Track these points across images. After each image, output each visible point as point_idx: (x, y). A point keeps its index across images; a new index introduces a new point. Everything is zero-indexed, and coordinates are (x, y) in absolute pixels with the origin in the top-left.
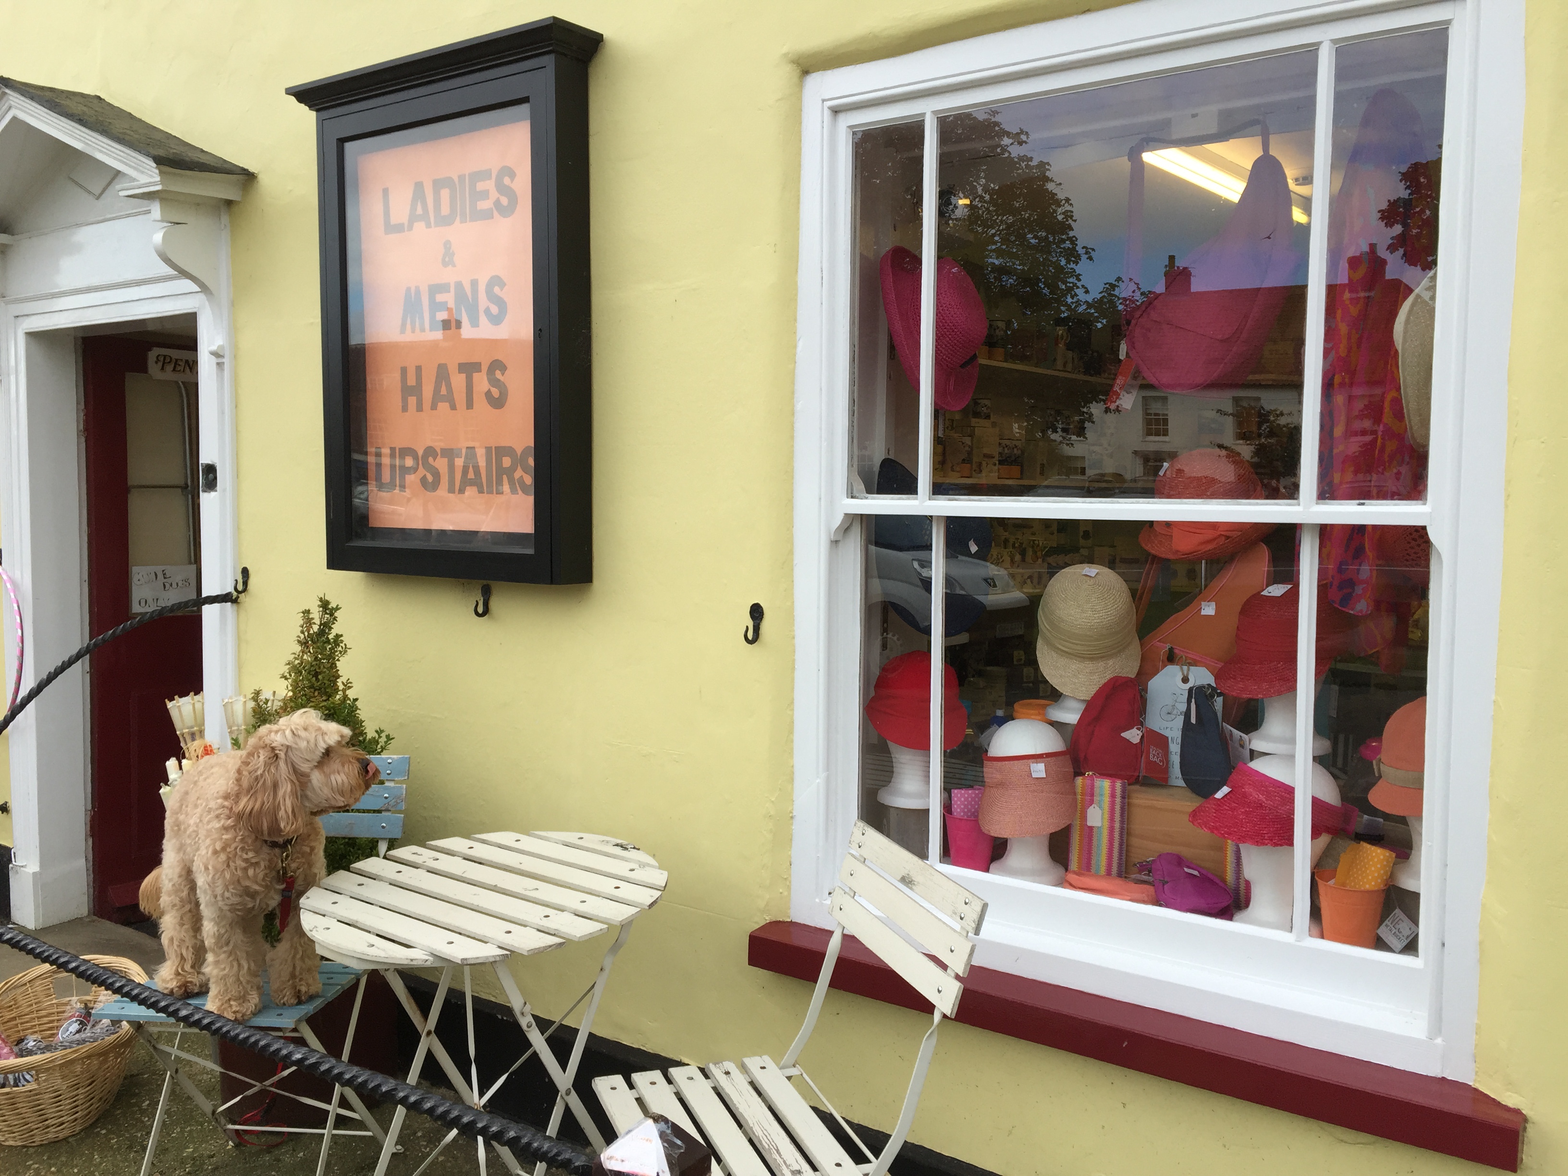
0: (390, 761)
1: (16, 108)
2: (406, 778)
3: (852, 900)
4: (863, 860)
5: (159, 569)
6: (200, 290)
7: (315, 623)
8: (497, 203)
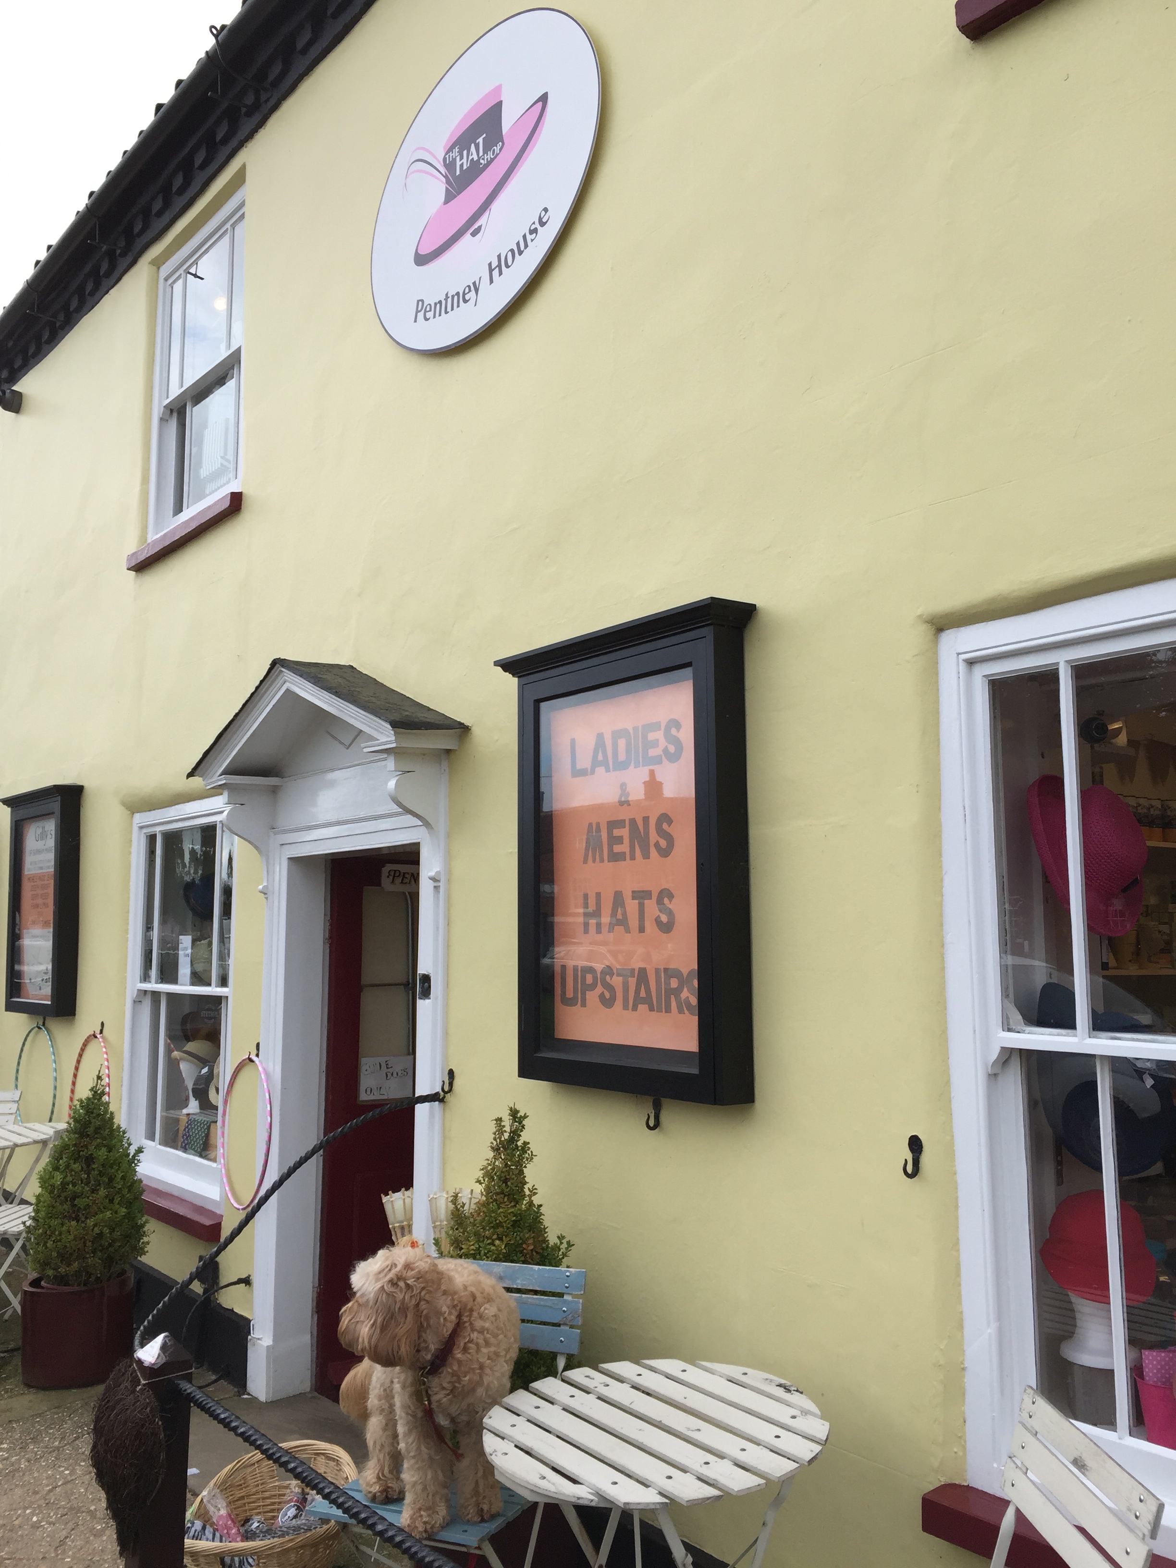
0: (568, 1274)
1: (290, 682)
2: (582, 1292)
3: (1024, 1476)
4: (1035, 1433)
5: (382, 1060)
6: (422, 824)
7: (505, 1132)
8: (666, 751)
